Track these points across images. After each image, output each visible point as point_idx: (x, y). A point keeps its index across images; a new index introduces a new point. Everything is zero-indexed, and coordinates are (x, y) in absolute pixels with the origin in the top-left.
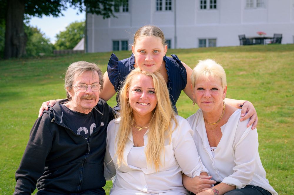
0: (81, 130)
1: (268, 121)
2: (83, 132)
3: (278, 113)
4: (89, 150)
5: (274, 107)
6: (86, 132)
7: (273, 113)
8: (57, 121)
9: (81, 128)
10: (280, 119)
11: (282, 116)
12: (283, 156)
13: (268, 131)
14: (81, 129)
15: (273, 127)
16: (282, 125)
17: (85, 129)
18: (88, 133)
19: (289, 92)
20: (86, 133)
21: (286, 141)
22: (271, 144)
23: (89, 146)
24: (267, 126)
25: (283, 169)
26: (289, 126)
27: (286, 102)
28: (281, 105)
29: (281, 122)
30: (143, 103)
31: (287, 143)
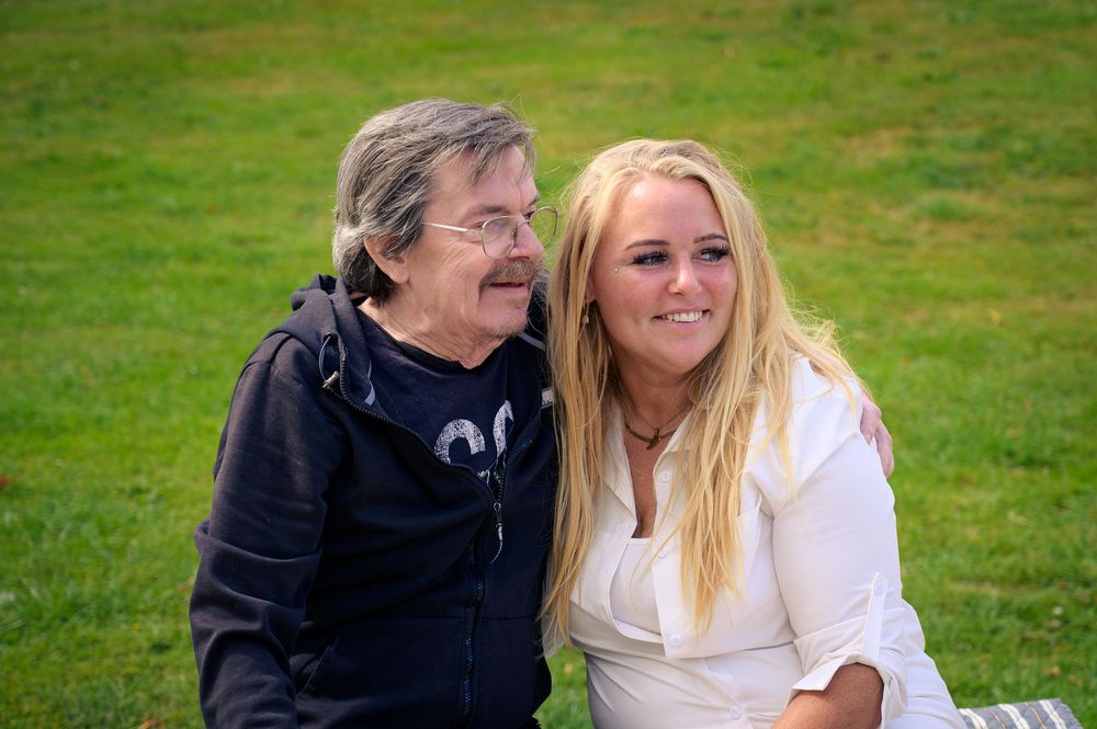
0: (454, 438)
1: (875, 209)
2: (460, 444)
3: (913, 165)
4: (500, 534)
5: (884, 136)
6: (476, 445)
7: (888, 170)
8: (353, 391)
9: (451, 425)
10: (930, 198)
11: (935, 182)
12: (1007, 398)
13: (893, 265)
14: (450, 433)
15: (911, 244)
16: (951, 233)
17: (468, 429)
18: (483, 449)
19: (931, 56)
20: (474, 450)
21: (996, 315)
22: (933, 333)
23: (499, 518)
24: (883, 236)
25: (1029, 463)
26: (980, 237)
27: (931, 110)
28: (917, 126)
29: (944, 216)
30: (687, 312)
31: (1002, 324)
